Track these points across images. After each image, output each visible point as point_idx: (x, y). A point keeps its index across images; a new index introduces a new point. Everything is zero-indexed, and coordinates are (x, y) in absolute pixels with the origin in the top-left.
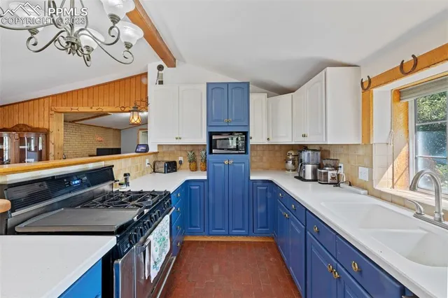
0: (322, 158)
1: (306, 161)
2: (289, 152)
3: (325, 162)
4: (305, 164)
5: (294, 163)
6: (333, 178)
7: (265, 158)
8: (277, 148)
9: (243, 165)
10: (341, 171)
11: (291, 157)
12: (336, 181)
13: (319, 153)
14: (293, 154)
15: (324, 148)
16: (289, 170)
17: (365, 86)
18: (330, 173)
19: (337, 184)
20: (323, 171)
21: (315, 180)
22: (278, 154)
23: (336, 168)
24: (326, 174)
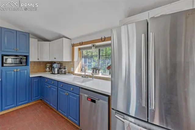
0: (61, 66)
1: (55, 67)
2: (48, 64)
3: (61, 67)
4: (55, 68)
5: (49, 69)
6: (64, 72)
7: (35, 68)
8: (41, 63)
9: (26, 71)
10: (66, 70)
11: (48, 66)
12: (65, 73)
13: (60, 64)
14: (49, 65)
15: (61, 63)
16: (47, 72)
17: (73, 46)
18: (63, 70)
19: (65, 74)
20: (61, 70)
21: (58, 73)
22: (42, 65)
23: (65, 69)
24: (62, 71)
